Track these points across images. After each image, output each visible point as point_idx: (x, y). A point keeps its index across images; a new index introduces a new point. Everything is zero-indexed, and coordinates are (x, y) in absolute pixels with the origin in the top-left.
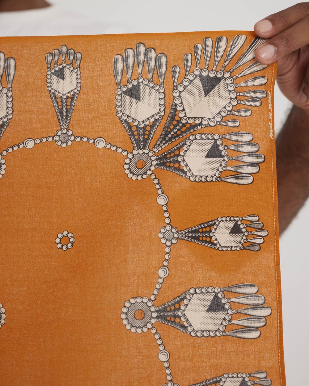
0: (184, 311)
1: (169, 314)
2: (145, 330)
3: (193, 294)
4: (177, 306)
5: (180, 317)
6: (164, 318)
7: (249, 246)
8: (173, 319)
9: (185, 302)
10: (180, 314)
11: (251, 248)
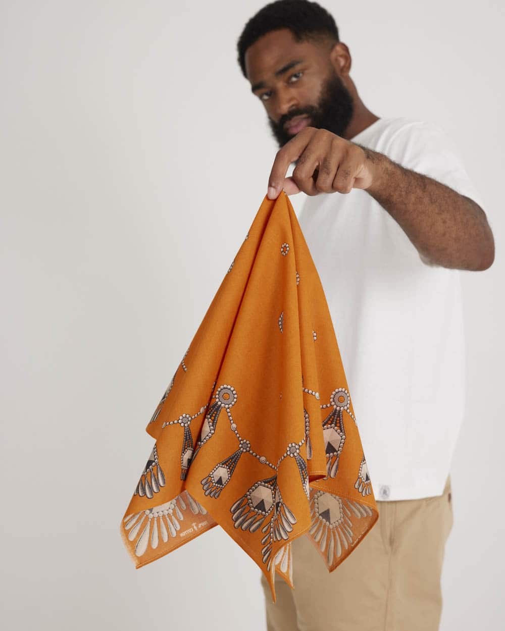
0: (334, 428)
1: (335, 418)
2: (331, 400)
3: (341, 437)
4: (338, 425)
5: (331, 424)
6: (334, 414)
7: (359, 482)
8: (331, 419)
9: (339, 431)
10: (333, 425)
11: (358, 482)
